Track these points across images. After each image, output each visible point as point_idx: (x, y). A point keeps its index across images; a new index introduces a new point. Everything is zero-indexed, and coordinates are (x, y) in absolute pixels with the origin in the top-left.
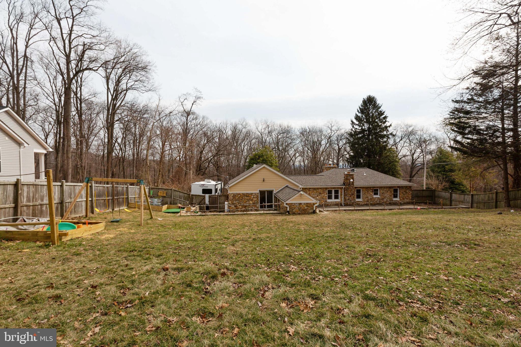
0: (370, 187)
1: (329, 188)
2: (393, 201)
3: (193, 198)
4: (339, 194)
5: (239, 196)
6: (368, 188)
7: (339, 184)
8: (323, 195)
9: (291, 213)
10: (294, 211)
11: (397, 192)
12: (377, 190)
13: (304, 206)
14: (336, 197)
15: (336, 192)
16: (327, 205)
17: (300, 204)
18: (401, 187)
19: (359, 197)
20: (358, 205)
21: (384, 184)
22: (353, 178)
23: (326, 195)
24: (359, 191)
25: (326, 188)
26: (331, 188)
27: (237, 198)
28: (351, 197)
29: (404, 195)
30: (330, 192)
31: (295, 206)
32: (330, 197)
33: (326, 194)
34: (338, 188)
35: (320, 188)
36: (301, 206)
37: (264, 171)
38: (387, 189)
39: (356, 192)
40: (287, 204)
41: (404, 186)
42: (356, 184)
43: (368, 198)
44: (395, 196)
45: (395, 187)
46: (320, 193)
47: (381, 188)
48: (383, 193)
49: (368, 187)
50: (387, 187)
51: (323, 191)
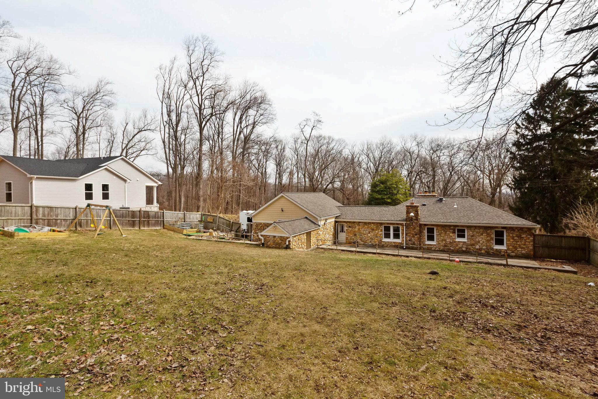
0: (450, 226)
1: (384, 223)
2: (493, 249)
4: (400, 233)
6: (445, 227)
7: (400, 219)
8: (377, 232)
9: (265, 245)
10: (269, 243)
11: (503, 237)
12: (463, 231)
13: (278, 239)
14: (396, 236)
15: (396, 230)
16: (382, 246)
17: (275, 237)
18: (511, 229)
19: (431, 238)
20: (429, 250)
21: (475, 222)
22: (416, 212)
23: (381, 233)
24: (431, 231)
25: (381, 224)
26: (388, 223)
27: (259, 227)
28: (414, 237)
29: (517, 242)
30: (387, 229)
31: (269, 239)
32: (387, 236)
33: (381, 231)
34: (397, 224)
35: (373, 223)
36: (275, 239)
37: (283, 199)
38: (481, 230)
39: (426, 231)
40: (262, 235)
41: (516, 228)
42: (423, 221)
43: (445, 240)
44: (500, 242)
45: (497, 227)
46: (373, 230)
47: (469, 227)
48: (472, 236)
49: (446, 226)
50: (480, 227)
51: (377, 227)
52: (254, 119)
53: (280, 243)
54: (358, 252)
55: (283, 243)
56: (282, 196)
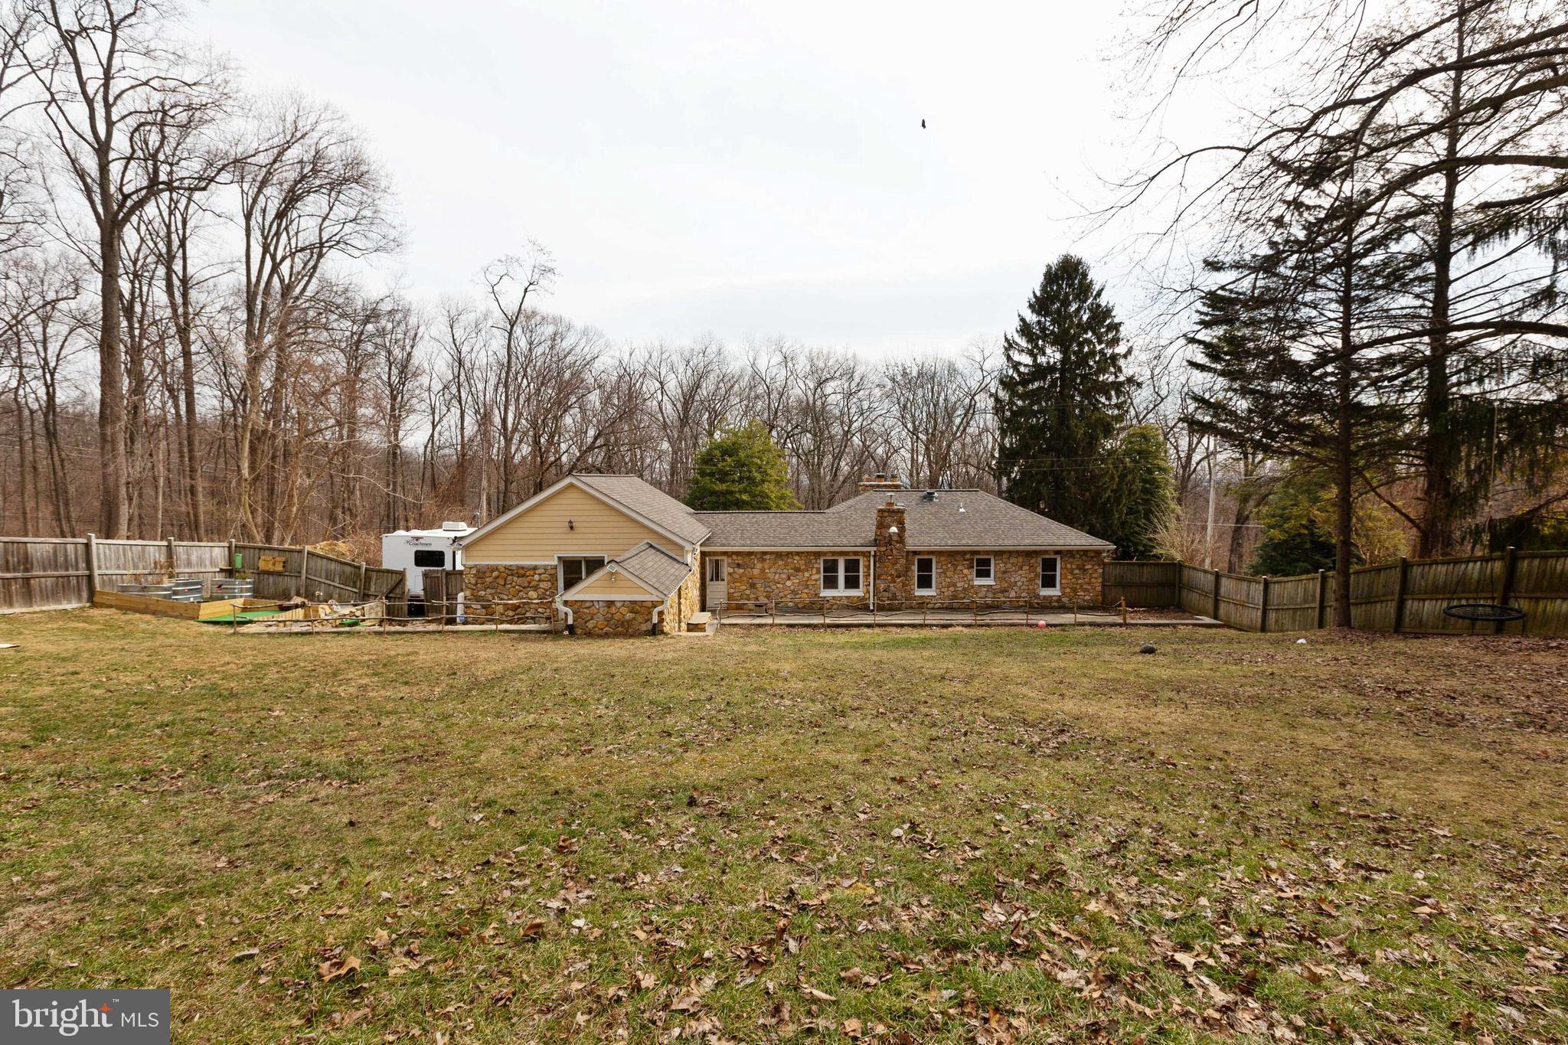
0: (964, 553)
1: (825, 554)
2: (1038, 596)
3: (368, 579)
4: (861, 574)
5: (495, 574)
6: (953, 556)
7: (860, 541)
8: (807, 574)
9: (579, 631)
10: (590, 625)
11: (1055, 570)
12: (987, 562)
13: (624, 610)
14: (852, 582)
15: (852, 566)
16: (817, 607)
17: (610, 604)
18: (1068, 554)
19: (925, 582)
20: (922, 606)
21: (1009, 542)
22: (901, 524)
23: (816, 577)
24: (925, 566)
25: (818, 555)
26: (833, 553)
27: (488, 580)
28: (894, 582)
29: (1078, 579)
30: (831, 567)
31: (593, 610)
32: (831, 582)
33: (818, 572)
34: (856, 553)
35: (798, 554)
36: (613, 610)
37: (572, 495)
38: (1020, 559)
39: (915, 568)
40: (566, 603)
41: (1078, 552)
42: (912, 543)
43: (954, 585)
44: (1049, 582)
45: (1046, 552)
46: (798, 570)
47: (998, 554)
48: (1005, 572)
49: (957, 553)
50: (1018, 553)
51: (808, 564)
52: (321, 230)
53: (629, 621)
54: (830, 626)
55: (640, 619)
56: (571, 486)
